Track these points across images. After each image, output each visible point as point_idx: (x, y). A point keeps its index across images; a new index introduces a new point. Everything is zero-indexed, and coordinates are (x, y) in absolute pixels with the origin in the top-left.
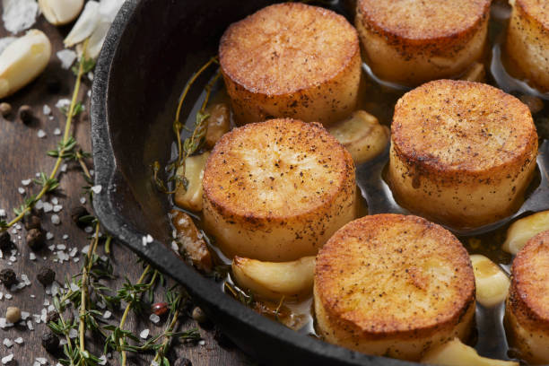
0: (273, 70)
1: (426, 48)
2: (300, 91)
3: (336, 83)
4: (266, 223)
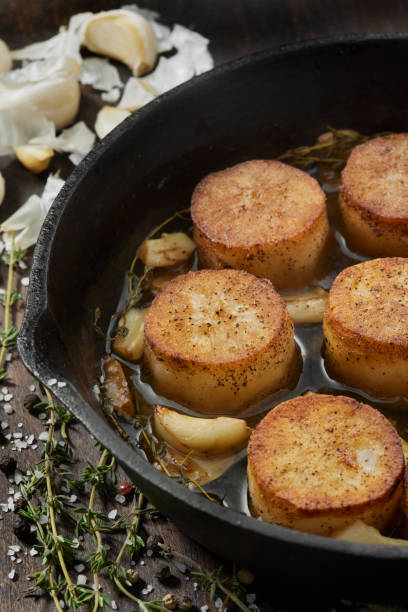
0: (238, 222)
2: (257, 245)
3: (294, 242)
4: (191, 365)
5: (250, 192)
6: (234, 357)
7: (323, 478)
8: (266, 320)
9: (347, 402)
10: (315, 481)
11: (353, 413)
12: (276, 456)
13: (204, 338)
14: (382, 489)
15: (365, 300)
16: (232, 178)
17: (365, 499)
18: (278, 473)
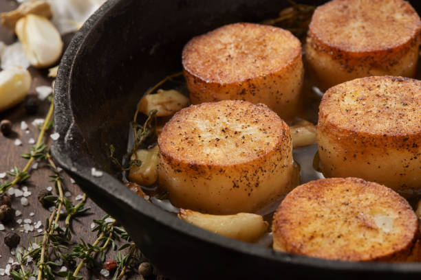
0: (227, 67)
1: (365, 60)
2: (248, 80)
3: (279, 76)
4: (207, 170)
5: (232, 45)
6: (245, 160)
7: (348, 240)
8: (268, 132)
9: (356, 182)
10: (341, 242)
11: (363, 190)
12: (302, 227)
13: (216, 149)
14: (404, 243)
15: (352, 107)
16: (215, 39)
17: (391, 251)
18: (306, 239)
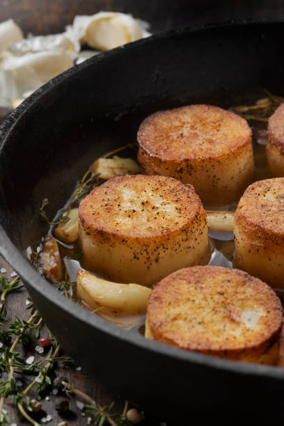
0: (175, 145)
5: (189, 125)
6: (149, 234)
7: (207, 327)
8: (183, 212)
9: (239, 274)
10: (200, 329)
11: (244, 283)
12: (170, 308)
13: (127, 219)
14: (258, 340)
15: (270, 204)
16: (177, 115)
17: (242, 346)
18: (169, 320)
